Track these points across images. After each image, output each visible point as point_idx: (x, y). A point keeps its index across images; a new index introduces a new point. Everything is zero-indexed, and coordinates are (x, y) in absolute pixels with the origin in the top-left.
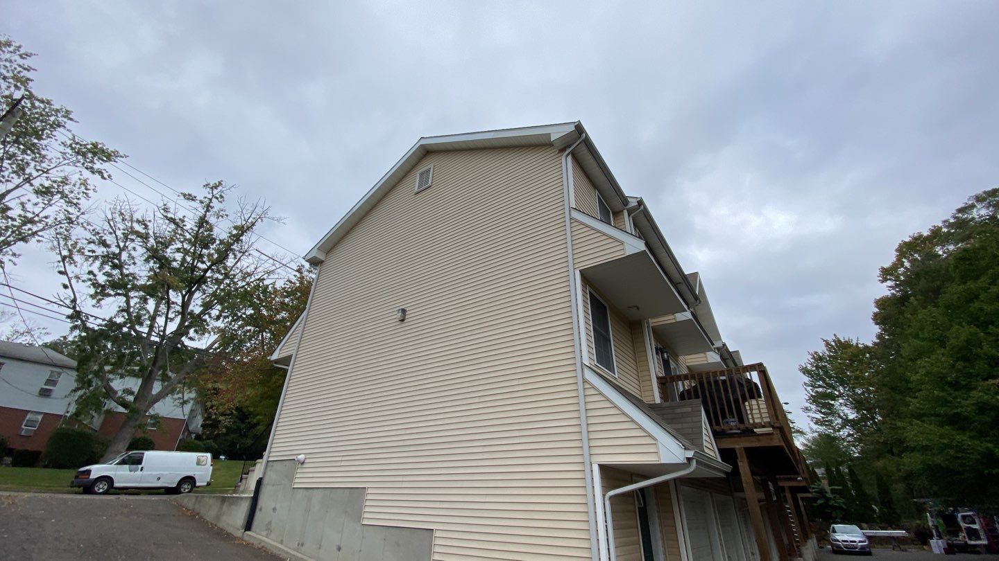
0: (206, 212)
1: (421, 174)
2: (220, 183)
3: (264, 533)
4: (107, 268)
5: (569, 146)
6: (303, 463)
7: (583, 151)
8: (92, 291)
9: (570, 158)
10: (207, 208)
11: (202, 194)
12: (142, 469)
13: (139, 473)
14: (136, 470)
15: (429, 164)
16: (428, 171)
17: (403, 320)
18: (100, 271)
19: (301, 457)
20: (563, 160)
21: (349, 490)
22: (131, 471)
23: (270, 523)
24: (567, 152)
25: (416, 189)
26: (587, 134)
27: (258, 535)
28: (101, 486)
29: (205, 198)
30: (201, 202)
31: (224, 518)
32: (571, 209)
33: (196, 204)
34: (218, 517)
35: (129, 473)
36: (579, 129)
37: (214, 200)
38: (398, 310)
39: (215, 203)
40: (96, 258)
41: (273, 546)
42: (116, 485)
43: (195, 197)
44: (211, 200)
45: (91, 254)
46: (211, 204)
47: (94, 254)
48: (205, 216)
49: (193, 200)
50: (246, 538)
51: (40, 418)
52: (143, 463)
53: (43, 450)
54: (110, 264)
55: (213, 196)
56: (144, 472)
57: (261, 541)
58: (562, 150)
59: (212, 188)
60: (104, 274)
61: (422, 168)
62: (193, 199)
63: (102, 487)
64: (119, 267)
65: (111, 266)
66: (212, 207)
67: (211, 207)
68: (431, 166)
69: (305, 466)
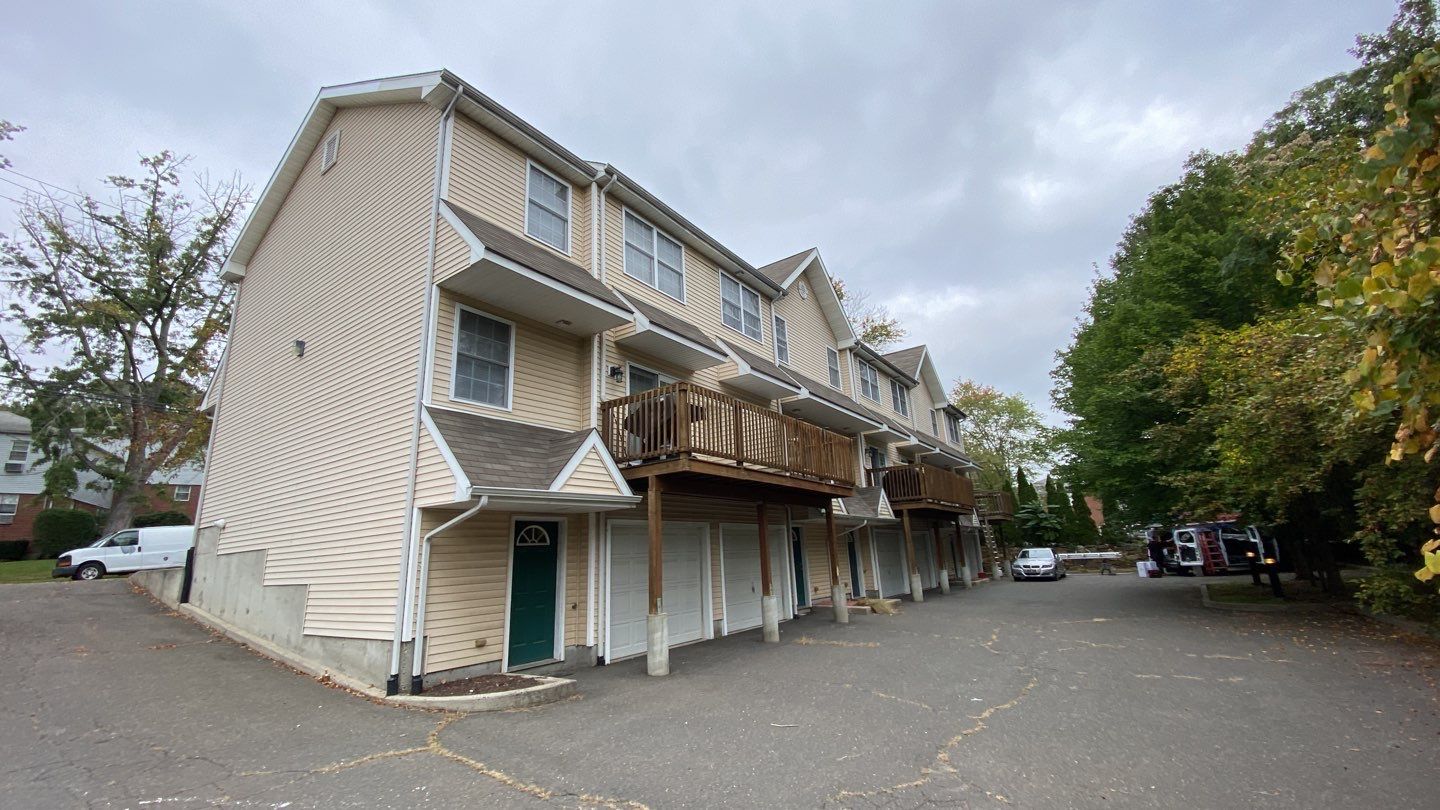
0: (154, 202)
2: (165, 154)
3: (197, 604)
4: (43, 297)
6: (224, 528)
8: (27, 332)
10: (155, 196)
11: (142, 174)
12: (140, 549)
13: (136, 553)
14: (132, 551)
17: (301, 355)
18: (33, 302)
19: (220, 523)
21: (255, 553)
22: (125, 553)
23: (202, 593)
25: (323, 169)
27: (193, 608)
28: (90, 573)
29: (147, 180)
30: (144, 188)
31: (166, 592)
32: (440, 199)
33: (137, 191)
34: (161, 593)
35: (122, 555)
37: (161, 182)
38: (296, 343)
39: (164, 186)
40: (25, 283)
41: (201, 616)
42: (109, 570)
43: (132, 181)
44: (156, 182)
45: (15, 278)
46: (159, 190)
47: (20, 279)
48: (154, 208)
49: (128, 186)
50: (181, 610)
51: (15, 501)
52: (140, 542)
53: (30, 538)
54: (45, 290)
55: (159, 175)
56: (144, 553)
57: (191, 612)
59: (154, 165)
60: (40, 305)
62: (130, 184)
63: (92, 573)
64: (59, 294)
65: (47, 293)
66: (163, 194)
67: (160, 193)
69: (226, 531)
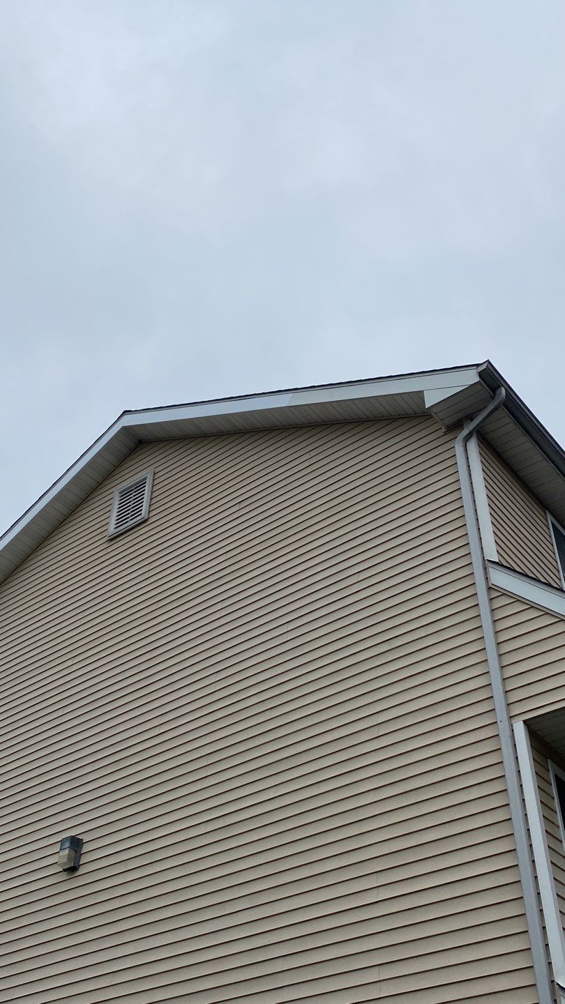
1: (125, 494)
5: (470, 418)
7: (505, 427)
9: (473, 446)
15: (142, 470)
16: (142, 483)
17: (72, 869)
20: (459, 449)
24: (465, 432)
25: (112, 529)
26: (509, 389)
32: (487, 563)
36: (490, 378)
38: (62, 842)
58: (455, 427)
61: (128, 479)
68: (148, 474)
